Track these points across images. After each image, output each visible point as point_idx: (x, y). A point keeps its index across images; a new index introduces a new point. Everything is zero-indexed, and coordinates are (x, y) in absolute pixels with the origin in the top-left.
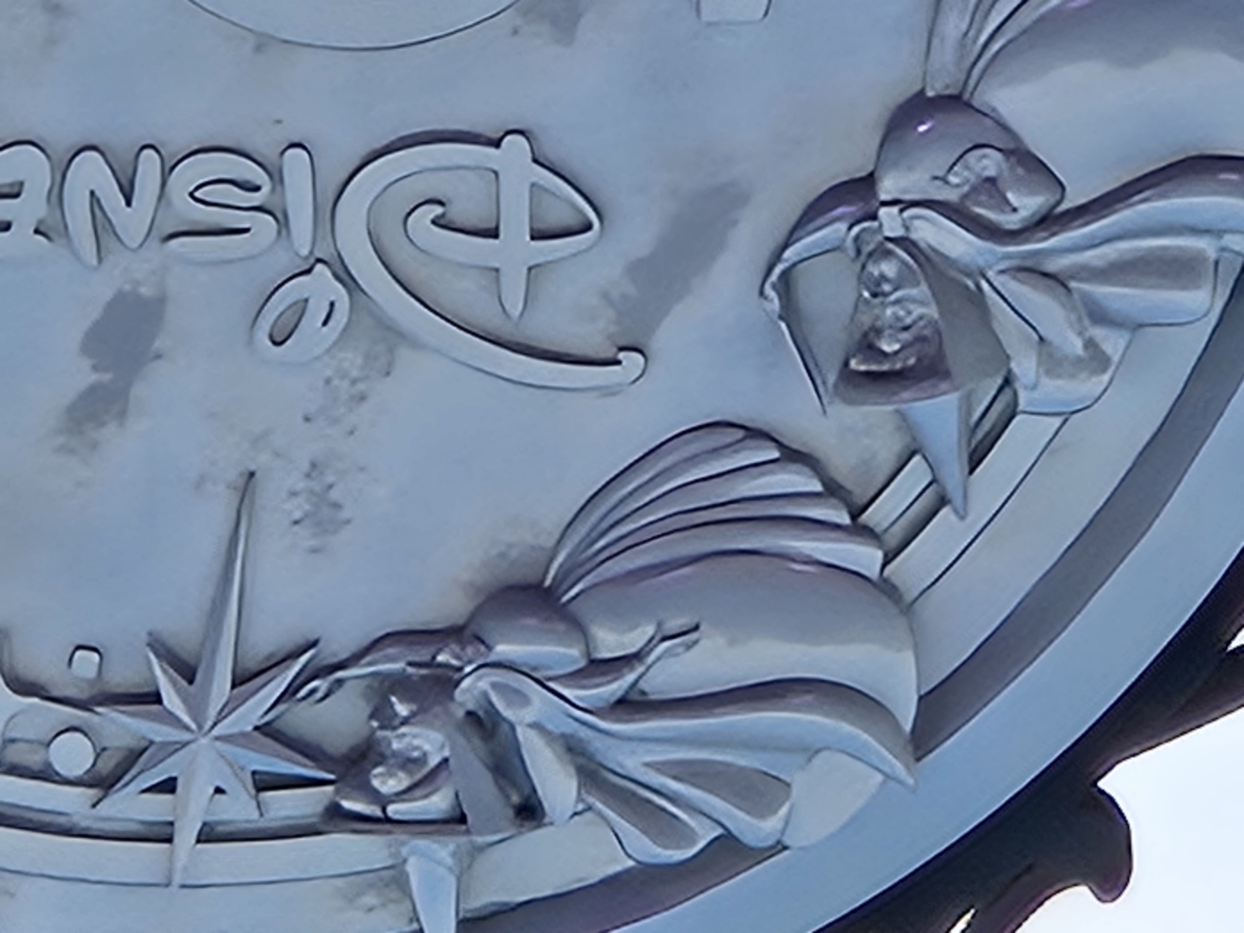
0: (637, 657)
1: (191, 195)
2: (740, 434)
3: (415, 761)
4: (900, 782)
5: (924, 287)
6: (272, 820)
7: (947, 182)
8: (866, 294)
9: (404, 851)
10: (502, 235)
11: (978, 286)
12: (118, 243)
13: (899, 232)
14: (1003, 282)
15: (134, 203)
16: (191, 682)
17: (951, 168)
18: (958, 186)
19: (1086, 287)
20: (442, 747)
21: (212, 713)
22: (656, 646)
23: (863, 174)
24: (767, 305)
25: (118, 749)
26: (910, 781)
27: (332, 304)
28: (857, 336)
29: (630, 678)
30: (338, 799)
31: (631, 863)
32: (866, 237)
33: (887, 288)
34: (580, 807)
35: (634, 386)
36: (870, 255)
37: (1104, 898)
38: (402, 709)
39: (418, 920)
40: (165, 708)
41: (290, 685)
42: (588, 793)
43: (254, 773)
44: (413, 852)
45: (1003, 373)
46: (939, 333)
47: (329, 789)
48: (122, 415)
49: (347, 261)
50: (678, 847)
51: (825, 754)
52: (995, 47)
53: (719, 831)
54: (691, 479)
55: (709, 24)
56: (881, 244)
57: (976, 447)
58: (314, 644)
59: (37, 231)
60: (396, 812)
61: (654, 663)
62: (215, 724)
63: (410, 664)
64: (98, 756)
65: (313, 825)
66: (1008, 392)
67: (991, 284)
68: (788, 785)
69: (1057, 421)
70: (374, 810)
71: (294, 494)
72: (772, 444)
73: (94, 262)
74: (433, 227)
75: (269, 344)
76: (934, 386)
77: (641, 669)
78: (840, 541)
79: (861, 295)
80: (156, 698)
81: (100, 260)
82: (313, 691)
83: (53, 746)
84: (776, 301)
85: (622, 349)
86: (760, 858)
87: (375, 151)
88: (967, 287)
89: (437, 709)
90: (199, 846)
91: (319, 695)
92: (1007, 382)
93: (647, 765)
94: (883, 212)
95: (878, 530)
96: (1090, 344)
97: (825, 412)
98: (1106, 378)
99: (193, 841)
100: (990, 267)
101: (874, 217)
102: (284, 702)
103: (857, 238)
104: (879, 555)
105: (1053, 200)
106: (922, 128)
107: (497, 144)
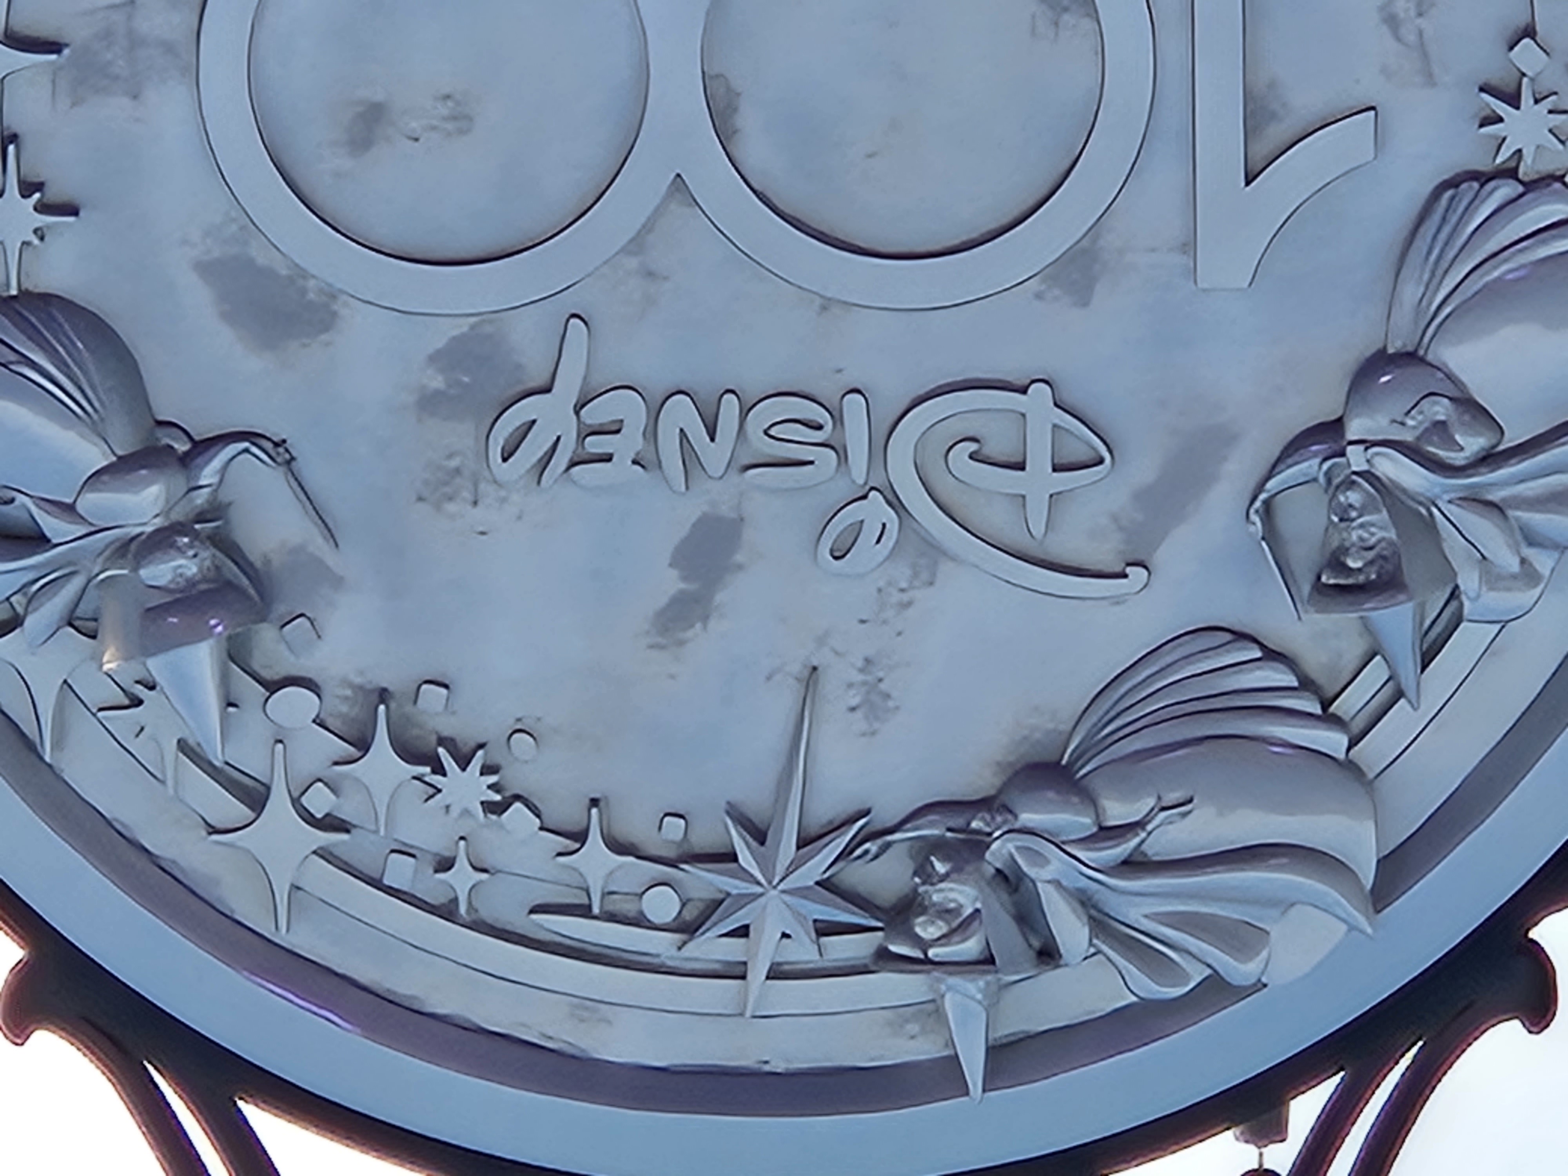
0: (1140, 825)
1: (766, 433)
2: (1228, 637)
3: (948, 911)
4: (1362, 932)
5: (1385, 512)
6: (829, 961)
7: (1403, 424)
8: (1336, 519)
9: (943, 988)
10: (1028, 468)
11: (1431, 514)
12: (703, 472)
13: (1365, 467)
14: (1453, 511)
15: (717, 439)
16: (762, 843)
17: (1409, 412)
18: (1414, 427)
19: (1519, 513)
20: (976, 899)
21: (780, 871)
22: (1156, 815)
23: (1333, 418)
24: (1252, 528)
25: (701, 900)
26: (1369, 930)
27: (884, 525)
28: (1327, 555)
29: (1136, 840)
30: (885, 944)
31: (1134, 999)
32: (1336, 471)
33: (1354, 514)
34: (1092, 950)
35: (1137, 596)
36: (1338, 487)
37: (1532, 1029)
38: (941, 868)
39: (954, 1047)
40: (740, 865)
41: (847, 845)
42: (1097, 938)
43: (815, 921)
44: (949, 988)
45: (1452, 585)
46: (1396, 554)
47: (880, 934)
48: (705, 619)
49: (895, 487)
50: (1173, 986)
51: (1298, 906)
52: (1447, 310)
53: (1208, 972)
54: (1189, 674)
55: (1204, 290)
56: (1348, 477)
57: (1428, 650)
58: (867, 812)
59: (635, 462)
60: (937, 956)
61: (1154, 829)
62: (781, 881)
63: (949, 830)
64: (683, 905)
65: (866, 966)
66: (1454, 604)
67: (1440, 510)
68: (1268, 933)
69: (1498, 627)
70: (917, 954)
71: (850, 685)
72: (1255, 646)
73: (683, 488)
74: (971, 462)
75: (831, 558)
76: (1393, 596)
77: (1143, 835)
78: (1314, 727)
79: (1329, 518)
80: (734, 858)
81: (687, 488)
82: (866, 852)
83: (645, 897)
84: (1259, 524)
85: (1129, 564)
86: (1244, 995)
87: (920, 397)
88: (1421, 514)
89: (969, 868)
90: (769, 982)
91: (869, 856)
92: (1455, 594)
93: (1146, 916)
94: (1350, 449)
95: (1346, 718)
96: (1523, 561)
97: (1300, 618)
98: (1537, 591)
99: (764, 977)
100: (1440, 498)
101: (1343, 454)
102: (843, 859)
103: (1327, 473)
104: (1345, 741)
105: (1494, 441)
106: (1384, 379)
107: (1024, 391)
